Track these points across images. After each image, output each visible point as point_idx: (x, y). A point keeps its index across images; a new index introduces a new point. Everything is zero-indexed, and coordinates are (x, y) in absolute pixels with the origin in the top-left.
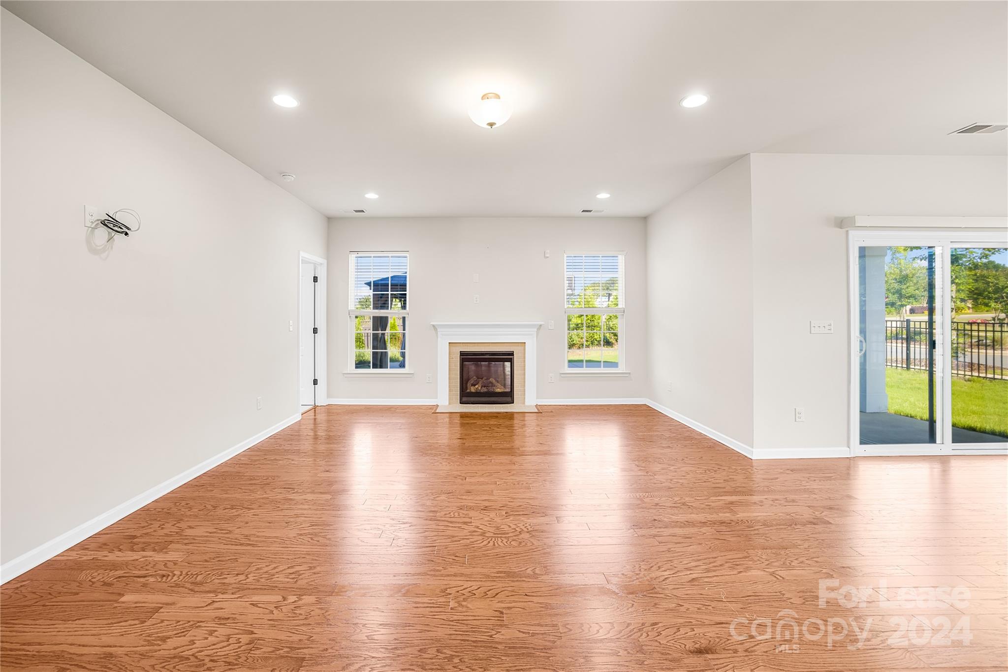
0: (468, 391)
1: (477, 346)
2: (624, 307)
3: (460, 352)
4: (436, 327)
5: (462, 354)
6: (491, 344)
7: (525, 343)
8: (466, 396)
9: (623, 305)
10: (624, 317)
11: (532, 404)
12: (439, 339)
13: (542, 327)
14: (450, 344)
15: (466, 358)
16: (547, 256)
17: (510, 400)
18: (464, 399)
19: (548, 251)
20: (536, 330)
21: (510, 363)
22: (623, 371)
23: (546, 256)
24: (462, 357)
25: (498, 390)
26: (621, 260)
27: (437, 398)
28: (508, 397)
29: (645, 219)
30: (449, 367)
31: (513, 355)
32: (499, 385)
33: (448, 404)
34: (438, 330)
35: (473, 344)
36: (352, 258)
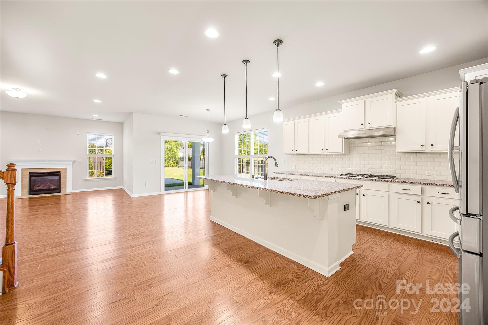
0: (34, 189)
1: (40, 170)
5: (30, 173)
6: (48, 169)
7: (66, 168)
9: (114, 153)
11: (70, 191)
13: (75, 162)
14: (22, 169)
15: (32, 175)
17: (59, 191)
18: (31, 193)
19: (78, 132)
20: (72, 163)
21: (58, 176)
22: (113, 177)
23: (78, 134)
24: (30, 175)
25: (53, 188)
26: (113, 137)
28: (58, 190)
29: (122, 124)
30: (22, 179)
31: (60, 173)
32: (52, 186)
33: (22, 195)
35: (37, 169)
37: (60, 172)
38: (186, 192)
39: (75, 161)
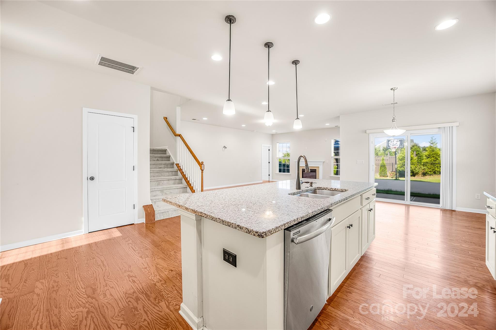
5: (303, 170)
7: (319, 167)
20: (322, 163)
21: (315, 173)
23: (326, 140)
37: (316, 170)
38: (408, 206)
39: (324, 162)
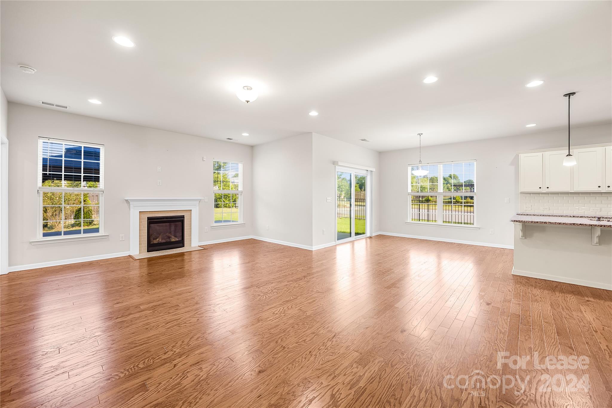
0: (152, 243)
2: (242, 190)
3: (148, 217)
4: (129, 201)
5: (149, 219)
6: (169, 212)
7: (191, 210)
8: (151, 247)
9: (241, 189)
10: (242, 196)
11: (196, 246)
12: (131, 210)
13: (202, 201)
14: (141, 213)
15: (152, 222)
16: (205, 160)
17: (182, 245)
18: (151, 248)
19: (205, 157)
20: (198, 202)
21: (182, 223)
22: (241, 222)
24: (149, 221)
25: (173, 240)
26: (240, 166)
27: (129, 251)
28: (181, 243)
29: (252, 147)
30: (139, 228)
31: (184, 218)
32: (173, 237)
33: (139, 253)
34: (130, 204)
35: (157, 212)
36: (41, 141)
37: (184, 216)
38: (353, 242)
